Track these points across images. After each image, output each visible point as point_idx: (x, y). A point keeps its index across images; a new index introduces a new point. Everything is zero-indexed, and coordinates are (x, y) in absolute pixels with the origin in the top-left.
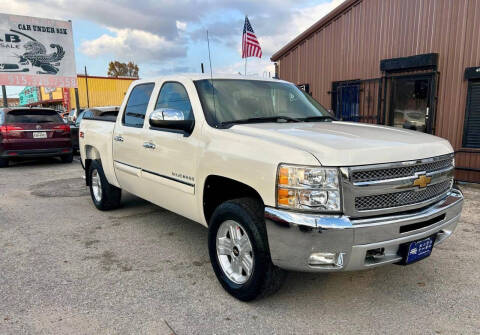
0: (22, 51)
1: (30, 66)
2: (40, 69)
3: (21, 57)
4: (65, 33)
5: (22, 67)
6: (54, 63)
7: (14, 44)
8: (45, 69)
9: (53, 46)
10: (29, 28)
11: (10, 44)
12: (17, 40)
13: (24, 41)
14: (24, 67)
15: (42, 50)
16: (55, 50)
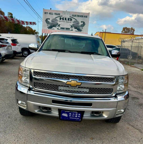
0: (72, 24)
1: (73, 29)
2: (76, 30)
3: (71, 26)
4: (87, 17)
5: (71, 29)
6: (81, 28)
7: (70, 21)
8: (78, 30)
9: (82, 22)
10: (75, 16)
11: (69, 21)
12: (71, 20)
13: (73, 20)
14: (72, 29)
15: (78, 23)
16: (82, 23)
